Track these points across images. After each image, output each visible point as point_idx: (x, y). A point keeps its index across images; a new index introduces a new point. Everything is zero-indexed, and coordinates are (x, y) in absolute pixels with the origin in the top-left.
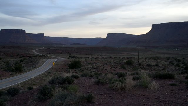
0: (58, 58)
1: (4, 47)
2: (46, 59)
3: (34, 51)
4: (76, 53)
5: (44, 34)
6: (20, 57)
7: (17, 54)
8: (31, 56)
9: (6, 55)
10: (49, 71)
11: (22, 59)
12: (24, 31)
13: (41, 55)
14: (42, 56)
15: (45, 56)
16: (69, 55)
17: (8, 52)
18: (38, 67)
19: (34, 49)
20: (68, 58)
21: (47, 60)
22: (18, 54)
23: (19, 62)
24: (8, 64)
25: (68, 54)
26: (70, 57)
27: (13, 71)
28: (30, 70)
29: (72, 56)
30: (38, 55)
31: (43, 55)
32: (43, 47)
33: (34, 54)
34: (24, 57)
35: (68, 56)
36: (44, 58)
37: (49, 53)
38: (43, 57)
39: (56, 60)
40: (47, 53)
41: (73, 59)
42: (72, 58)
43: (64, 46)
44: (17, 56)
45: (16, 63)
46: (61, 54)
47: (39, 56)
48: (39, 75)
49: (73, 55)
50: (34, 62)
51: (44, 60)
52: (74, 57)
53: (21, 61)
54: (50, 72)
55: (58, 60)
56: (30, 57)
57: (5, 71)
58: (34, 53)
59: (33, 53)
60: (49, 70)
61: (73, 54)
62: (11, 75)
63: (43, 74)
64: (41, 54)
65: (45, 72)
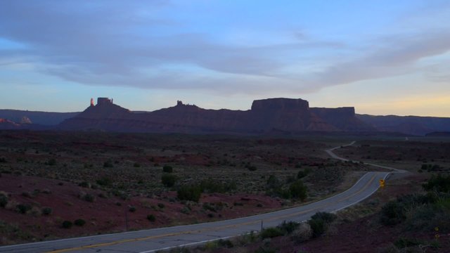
0: (392, 170)
1: (260, 142)
2: (361, 172)
3: (329, 151)
4: (442, 157)
5: (353, 108)
6: (297, 167)
7: (289, 158)
8: (322, 164)
9: (265, 161)
10: (372, 200)
11: (303, 170)
12: (306, 103)
13: (346, 162)
14: (349, 164)
15: (356, 164)
16: (422, 163)
17: (269, 153)
18: (341, 191)
19: (330, 147)
20: (420, 171)
21: (363, 174)
22: (293, 159)
23: (296, 177)
24: (272, 181)
25: (419, 160)
26: (424, 167)
27: (286, 196)
28: (324, 196)
29: (430, 166)
30: (340, 161)
31: (351, 162)
32: (352, 141)
33: (329, 159)
34: (306, 165)
35: (420, 167)
36: (356, 170)
37: (369, 158)
38: (353, 167)
39: (387, 174)
40: (363, 158)
41: (435, 174)
42: (429, 171)
43: (407, 139)
44: (290, 162)
45: (290, 180)
46: (399, 159)
47: (343, 165)
48: (348, 208)
49: (433, 164)
50: (333, 179)
51: (356, 173)
52: (435, 168)
53: (301, 175)
54: (373, 204)
55: (393, 174)
56: (320, 166)
57: (270, 196)
58: (330, 156)
59: (327, 158)
60: (370, 197)
61: (433, 161)
62: (282, 205)
63: (356, 206)
64: (347, 160)
65: (361, 202)
